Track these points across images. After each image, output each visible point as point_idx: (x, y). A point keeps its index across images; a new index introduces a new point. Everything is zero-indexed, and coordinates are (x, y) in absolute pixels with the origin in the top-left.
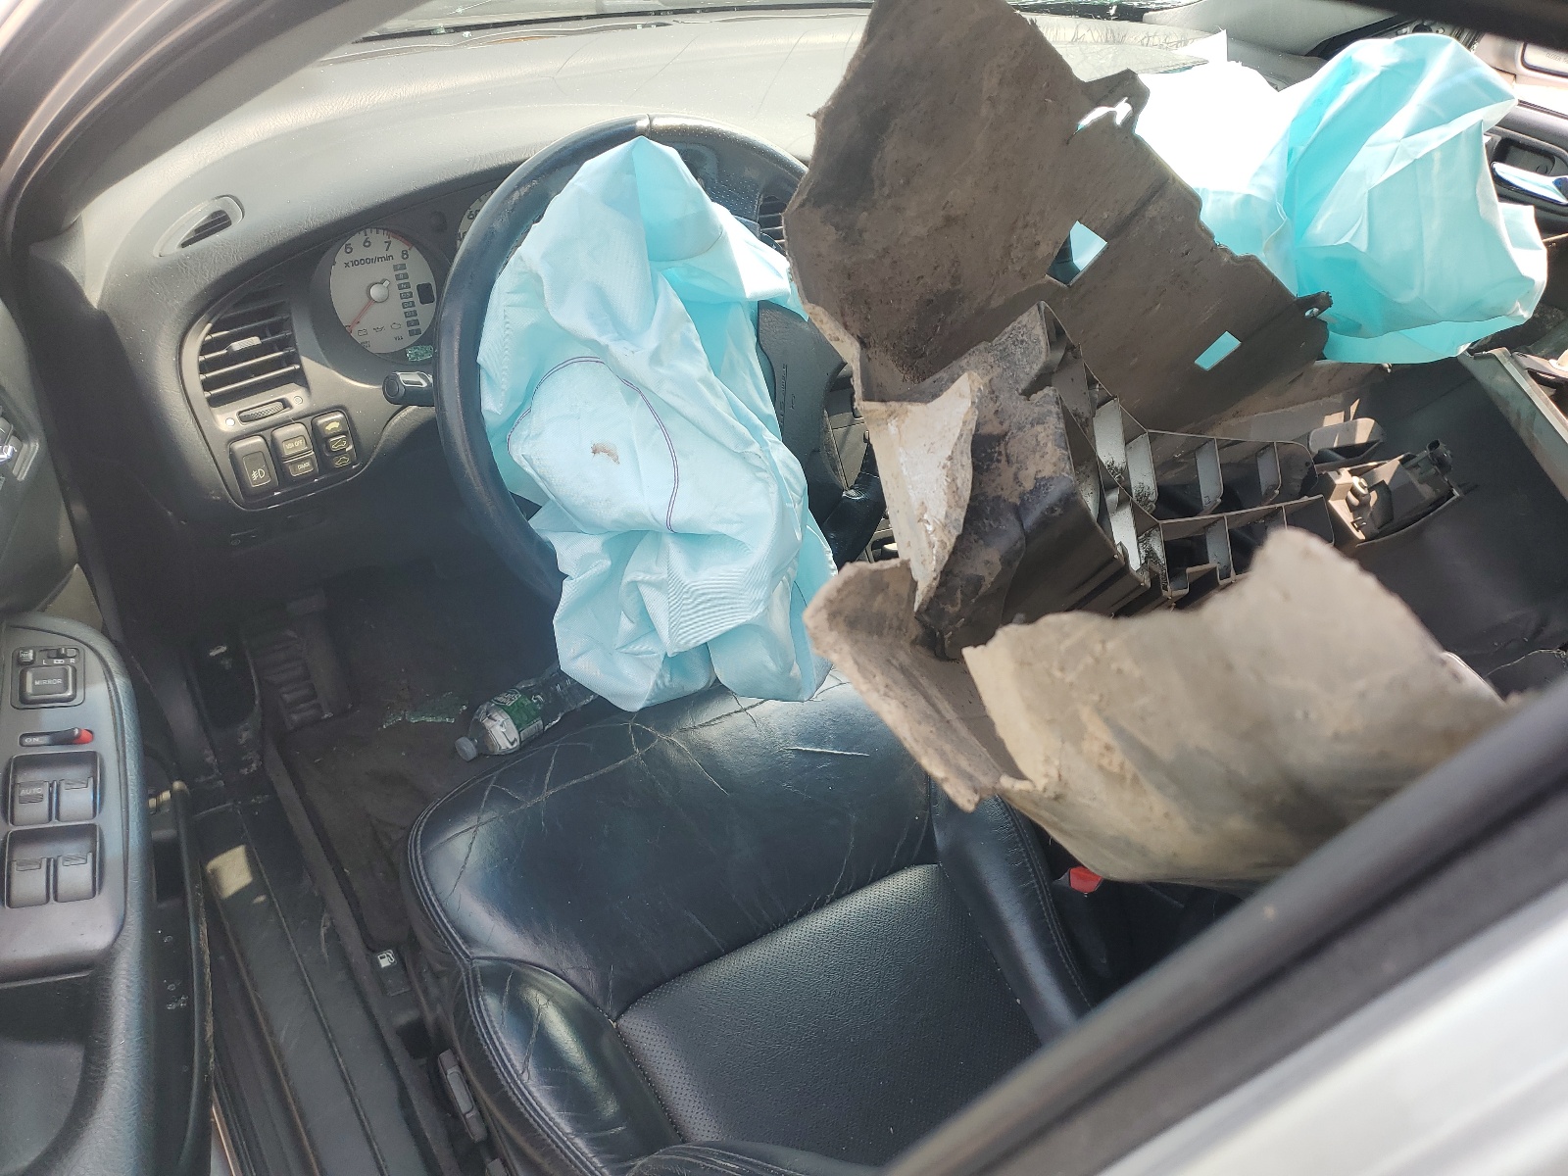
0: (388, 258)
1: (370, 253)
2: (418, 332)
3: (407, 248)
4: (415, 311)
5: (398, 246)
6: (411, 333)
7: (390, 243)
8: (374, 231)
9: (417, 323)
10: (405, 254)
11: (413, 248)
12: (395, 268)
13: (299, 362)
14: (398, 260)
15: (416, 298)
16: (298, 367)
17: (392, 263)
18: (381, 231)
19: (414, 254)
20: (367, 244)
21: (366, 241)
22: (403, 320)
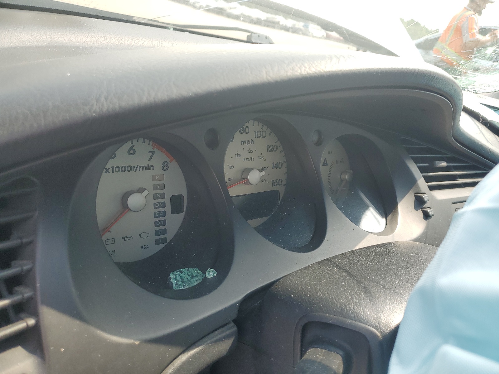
0: (149, 168)
1: (134, 161)
2: (164, 240)
3: (168, 160)
4: (165, 221)
5: (160, 157)
6: (158, 242)
7: (153, 153)
8: (141, 140)
9: (164, 232)
10: (165, 166)
11: (174, 161)
12: (154, 178)
13: (35, 314)
14: (158, 170)
15: (168, 208)
16: (31, 322)
17: (151, 173)
18: (147, 141)
19: (174, 166)
20: (132, 152)
21: (131, 148)
22: (152, 229)
